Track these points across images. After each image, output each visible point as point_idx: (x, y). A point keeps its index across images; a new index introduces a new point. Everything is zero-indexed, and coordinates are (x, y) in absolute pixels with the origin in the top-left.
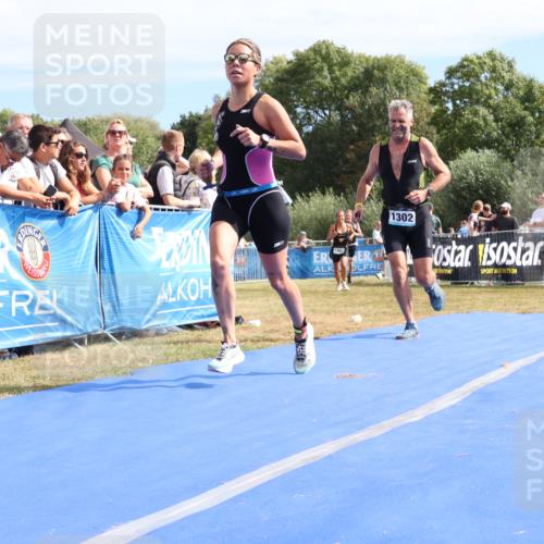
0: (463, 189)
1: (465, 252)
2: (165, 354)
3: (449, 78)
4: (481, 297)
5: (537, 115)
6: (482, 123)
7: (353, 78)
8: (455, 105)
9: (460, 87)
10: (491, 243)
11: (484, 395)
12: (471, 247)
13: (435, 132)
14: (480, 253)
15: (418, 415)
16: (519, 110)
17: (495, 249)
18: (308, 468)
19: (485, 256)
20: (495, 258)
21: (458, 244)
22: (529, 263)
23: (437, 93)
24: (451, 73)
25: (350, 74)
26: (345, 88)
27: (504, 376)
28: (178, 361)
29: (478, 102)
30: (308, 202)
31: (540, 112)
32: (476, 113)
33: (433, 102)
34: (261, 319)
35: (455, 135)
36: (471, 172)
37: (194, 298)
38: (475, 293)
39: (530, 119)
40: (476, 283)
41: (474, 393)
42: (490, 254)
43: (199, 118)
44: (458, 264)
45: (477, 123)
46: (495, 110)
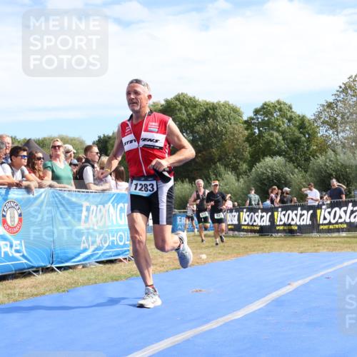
0: (264, 179)
1: (267, 216)
2: (88, 279)
3: (255, 115)
4: (276, 243)
5: (307, 136)
6: (275, 140)
7: (199, 114)
8: (259, 130)
9: (262, 120)
10: (282, 211)
11: (278, 302)
12: (270, 214)
13: (248, 145)
14: (276, 217)
15: (239, 314)
16: (297, 134)
17: (284, 215)
18: (174, 348)
19: (279, 219)
20: (285, 220)
21: (262, 212)
22: (304, 223)
23: (248, 124)
24: (257, 112)
25: (198, 112)
26: (195, 120)
27: (291, 290)
28: (96, 283)
29: (273, 129)
31: (309, 134)
32: (272, 135)
33: (247, 129)
35: (260, 148)
36: (268, 170)
37: (106, 245)
38: (273, 241)
39: (303, 139)
40: (274, 235)
41: (273, 301)
42: (281, 217)
43: (109, 138)
44: (263, 224)
45: (272, 141)
46: (283, 133)
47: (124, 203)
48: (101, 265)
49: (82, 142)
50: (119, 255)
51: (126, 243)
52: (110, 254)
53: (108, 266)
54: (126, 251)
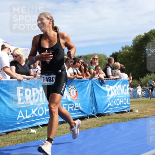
28: (115, 123)
30: (150, 76)
34: (138, 110)
37: (118, 105)
43: (117, 53)
47: (126, 84)
48: (117, 114)
49: (105, 56)
50: (125, 109)
51: (128, 103)
52: (121, 109)
53: (120, 114)
54: (128, 107)
